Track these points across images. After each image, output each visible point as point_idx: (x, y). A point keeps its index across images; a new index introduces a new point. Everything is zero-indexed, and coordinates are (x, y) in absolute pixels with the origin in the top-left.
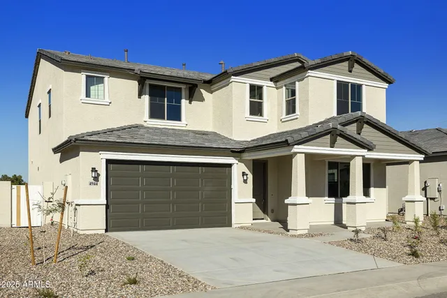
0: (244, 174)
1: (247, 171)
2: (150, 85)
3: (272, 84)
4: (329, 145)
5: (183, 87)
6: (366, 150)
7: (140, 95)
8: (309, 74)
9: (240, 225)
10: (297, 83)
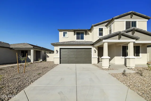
0: (95, 50)
1: (96, 50)
2: (77, 32)
3: (106, 27)
4: (118, 39)
5: (84, 32)
6: (135, 40)
7: (74, 35)
8: (115, 21)
9: (94, 64)
10: (112, 25)
